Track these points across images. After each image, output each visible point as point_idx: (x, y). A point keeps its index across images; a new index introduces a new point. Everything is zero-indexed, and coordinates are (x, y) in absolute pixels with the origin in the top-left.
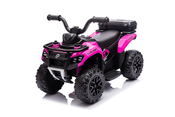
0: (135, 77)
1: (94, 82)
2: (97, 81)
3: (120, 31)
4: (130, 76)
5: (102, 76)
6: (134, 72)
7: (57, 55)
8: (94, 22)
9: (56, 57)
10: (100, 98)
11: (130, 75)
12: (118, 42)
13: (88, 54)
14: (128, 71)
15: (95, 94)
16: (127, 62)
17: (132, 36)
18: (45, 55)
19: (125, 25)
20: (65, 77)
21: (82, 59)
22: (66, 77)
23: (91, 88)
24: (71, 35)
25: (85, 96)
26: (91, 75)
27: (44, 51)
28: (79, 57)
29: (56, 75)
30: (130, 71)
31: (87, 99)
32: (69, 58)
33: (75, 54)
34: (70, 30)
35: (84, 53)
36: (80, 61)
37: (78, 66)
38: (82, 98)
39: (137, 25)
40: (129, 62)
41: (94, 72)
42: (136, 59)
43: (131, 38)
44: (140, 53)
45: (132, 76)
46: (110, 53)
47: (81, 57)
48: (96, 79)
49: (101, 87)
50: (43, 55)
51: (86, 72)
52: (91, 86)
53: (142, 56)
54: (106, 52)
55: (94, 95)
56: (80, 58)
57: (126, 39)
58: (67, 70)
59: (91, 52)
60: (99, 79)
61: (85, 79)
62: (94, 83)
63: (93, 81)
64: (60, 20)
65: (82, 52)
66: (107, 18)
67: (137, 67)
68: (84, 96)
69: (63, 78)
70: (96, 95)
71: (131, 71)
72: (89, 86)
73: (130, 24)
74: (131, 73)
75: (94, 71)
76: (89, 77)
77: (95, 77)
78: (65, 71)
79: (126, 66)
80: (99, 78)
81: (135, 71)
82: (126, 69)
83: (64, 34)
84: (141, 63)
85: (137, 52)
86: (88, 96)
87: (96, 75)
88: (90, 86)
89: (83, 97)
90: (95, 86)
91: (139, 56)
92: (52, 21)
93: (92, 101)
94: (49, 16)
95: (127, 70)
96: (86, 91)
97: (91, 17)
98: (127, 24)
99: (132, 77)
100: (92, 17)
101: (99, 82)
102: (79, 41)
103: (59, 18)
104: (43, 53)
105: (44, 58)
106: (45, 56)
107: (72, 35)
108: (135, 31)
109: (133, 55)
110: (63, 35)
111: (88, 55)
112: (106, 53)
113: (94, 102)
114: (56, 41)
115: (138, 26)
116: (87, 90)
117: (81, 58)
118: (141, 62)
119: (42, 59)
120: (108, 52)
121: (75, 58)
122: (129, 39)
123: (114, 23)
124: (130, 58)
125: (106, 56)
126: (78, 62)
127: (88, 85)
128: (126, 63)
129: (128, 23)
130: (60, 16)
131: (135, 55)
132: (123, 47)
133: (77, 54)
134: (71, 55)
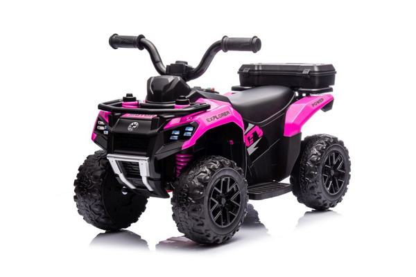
0: (328, 203)
1: (220, 189)
2: (229, 190)
3: (293, 88)
4: (316, 197)
5: (241, 181)
6: (325, 190)
7: (132, 124)
8: (225, 50)
9: (129, 129)
10: (234, 233)
11: (315, 195)
12: (285, 111)
13: (208, 121)
14: (309, 183)
15: (223, 223)
16: (307, 161)
17: (322, 99)
18: (102, 128)
19: (306, 72)
20: (149, 179)
21: (192, 132)
22: (152, 177)
23: (213, 203)
24: (167, 80)
25: (197, 220)
26: (213, 171)
27: (99, 119)
28: (185, 127)
29: (127, 176)
30: (314, 184)
31: (203, 229)
32: (162, 129)
33: (175, 121)
34: (165, 70)
35: (197, 118)
36: (188, 138)
37: (181, 148)
38: (190, 228)
39: (336, 75)
40: (313, 162)
41: (222, 165)
42: (332, 157)
43: (318, 102)
44: (341, 143)
45: (320, 198)
46: (263, 136)
47: (190, 126)
48: (225, 183)
49: (238, 207)
50: (96, 129)
51: (202, 163)
52: (212, 198)
53: (347, 151)
54: (255, 132)
55: (218, 221)
56: (187, 129)
57: (305, 105)
58: (156, 159)
59: (215, 117)
60: (234, 186)
61: (200, 180)
62: (221, 192)
63: (218, 185)
64: (141, 48)
65: (194, 116)
66: (255, 39)
67: (333, 179)
68: (195, 222)
69: (145, 181)
70: (224, 225)
71: (318, 183)
72: (207, 198)
73: (316, 69)
74: (317, 190)
75: (220, 162)
76: (209, 175)
77: (223, 180)
78: (149, 160)
79: (305, 171)
80: (232, 182)
81: (327, 186)
82: (304, 179)
83: (151, 78)
84: (343, 168)
85: (333, 138)
86: (204, 221)
87: (227, 173)
88: (209, 197)
89: (192, 223)
90: (224, 201)
91: (340, 151)
92: (121, 50)
93: (214, 238)
94: (114, 37)
95: (305, 183)
96: (201, 208)
97: (218, 38)
98: (309, 70)
99: (321, 201)
100: (220, 39)
101: (232, 192)
102: (188, 94)
103: (139, 43)
104: (97, 124)
105: (97, 136)
106: (102, 131)
107: (170, 79)
108: (331, 90)
109: (322, 144)
110: (149, 81)
111: (208, 124)
112: (255, 137)
113: (218, 240)
114: (131, 95)
115: (337, 77)
116: (202, 206)
117: (191, 129)
118: (343, 165)
119: (92, 139)
120: (260, 133)
121: (176, 129)
122: (313, 105)
123: (278, 69)
124: (315, 151)
125: (254, 142)
126: (182, 138)
127: (205, 195)
128: (305, 163)
129: (312, 67)
130: (141, 37)
131: (328, 145)
132: (298, 123)
133: (181, 121)
134: (166, 121)
